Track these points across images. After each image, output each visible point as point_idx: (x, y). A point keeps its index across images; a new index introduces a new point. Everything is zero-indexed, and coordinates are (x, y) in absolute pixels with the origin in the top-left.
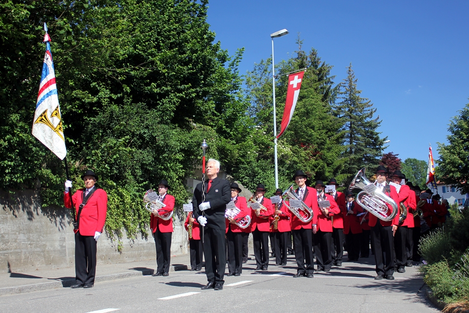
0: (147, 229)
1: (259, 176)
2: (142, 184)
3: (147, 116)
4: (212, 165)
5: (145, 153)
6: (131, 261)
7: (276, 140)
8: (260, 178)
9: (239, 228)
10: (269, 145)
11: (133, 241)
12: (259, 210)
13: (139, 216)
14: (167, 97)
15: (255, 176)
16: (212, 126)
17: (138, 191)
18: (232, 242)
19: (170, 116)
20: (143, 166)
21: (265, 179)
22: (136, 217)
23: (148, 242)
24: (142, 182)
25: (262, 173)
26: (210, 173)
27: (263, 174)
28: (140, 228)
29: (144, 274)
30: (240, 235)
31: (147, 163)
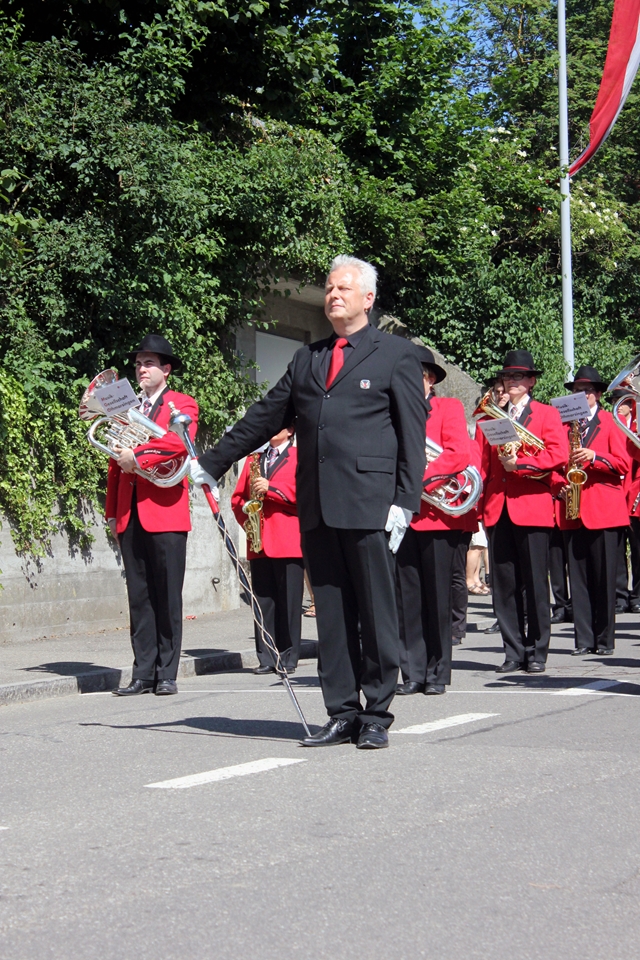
0: (88, 518)
1: (502, 320)
2: (69, 351)
3: (84, 90)
4: (347, 280)
5: (78, 233)
6: (30, 638)
7: (565, 183)
8: (505, 327)
9: (439, 514)
10: (539, 199)
11: (38, 564)
12: (513, 446)
13: (59, 469)
14: (158, 16)
15: (486, 319)
16: (325, 130)
17: (53, 376)
18: (414, 570)
19: (171, 88)
20: (70, 283)
21: (526, 329)
22: (48, 474)
23: (94, 565)
24: (67, 342)
25: (513, 307)
26: (340, 312)
27: (518, 309)
28: (63, 513)
29: (85, 687)
30: (444, 542)
31: (87, 271)
